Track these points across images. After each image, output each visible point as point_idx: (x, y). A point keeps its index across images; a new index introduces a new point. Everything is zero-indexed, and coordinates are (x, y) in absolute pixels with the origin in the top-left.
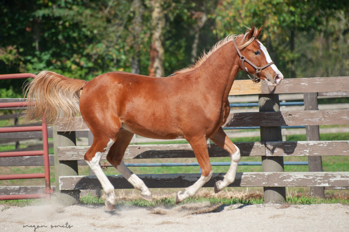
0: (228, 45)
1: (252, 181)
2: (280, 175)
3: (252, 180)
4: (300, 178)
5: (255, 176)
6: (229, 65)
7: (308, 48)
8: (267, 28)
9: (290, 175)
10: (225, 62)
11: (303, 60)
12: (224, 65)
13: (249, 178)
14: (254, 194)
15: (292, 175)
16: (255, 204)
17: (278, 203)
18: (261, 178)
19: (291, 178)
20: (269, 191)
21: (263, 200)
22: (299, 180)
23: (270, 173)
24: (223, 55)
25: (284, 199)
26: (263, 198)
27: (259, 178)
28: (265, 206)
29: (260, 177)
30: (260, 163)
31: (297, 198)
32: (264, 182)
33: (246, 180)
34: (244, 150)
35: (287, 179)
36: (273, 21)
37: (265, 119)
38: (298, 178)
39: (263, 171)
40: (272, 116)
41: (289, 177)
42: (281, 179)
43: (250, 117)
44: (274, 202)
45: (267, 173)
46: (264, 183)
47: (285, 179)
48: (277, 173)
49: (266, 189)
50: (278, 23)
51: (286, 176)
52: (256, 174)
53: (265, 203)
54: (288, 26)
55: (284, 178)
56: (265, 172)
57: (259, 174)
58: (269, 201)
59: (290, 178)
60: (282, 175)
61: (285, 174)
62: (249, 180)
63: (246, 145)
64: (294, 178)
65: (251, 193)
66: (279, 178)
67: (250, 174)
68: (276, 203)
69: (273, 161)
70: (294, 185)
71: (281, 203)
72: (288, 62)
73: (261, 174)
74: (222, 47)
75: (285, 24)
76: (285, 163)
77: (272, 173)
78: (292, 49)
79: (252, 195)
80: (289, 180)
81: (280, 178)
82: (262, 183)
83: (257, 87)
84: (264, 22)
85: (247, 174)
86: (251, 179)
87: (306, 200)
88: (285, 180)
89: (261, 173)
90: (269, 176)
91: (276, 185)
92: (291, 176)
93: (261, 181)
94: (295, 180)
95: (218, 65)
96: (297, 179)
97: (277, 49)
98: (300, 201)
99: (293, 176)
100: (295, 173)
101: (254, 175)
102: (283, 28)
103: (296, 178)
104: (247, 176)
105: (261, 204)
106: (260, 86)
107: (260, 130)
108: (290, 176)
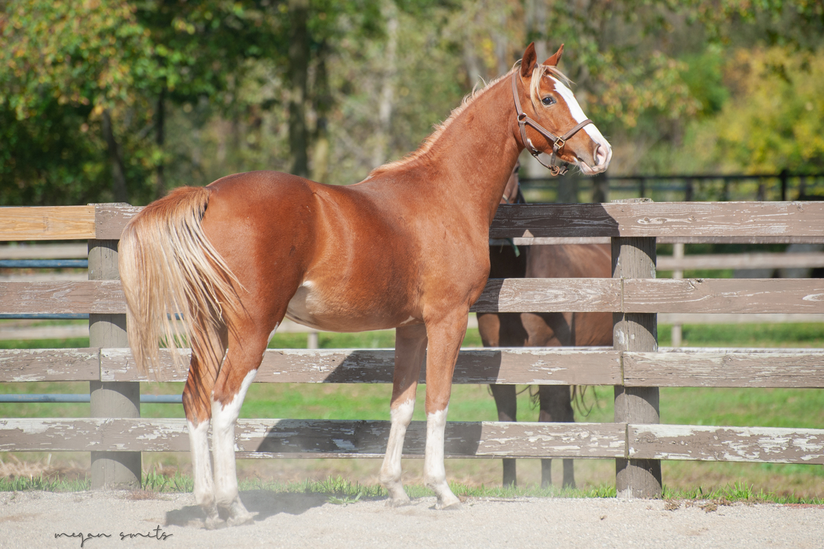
0: (486, 96)
1: (66, 438)
2: (130, 424)
3: (66, 435)
4: (174, 433)
5: (74, 426)
6: (497, 143)
7: (195, 141)
8: (105, 91)
9: (153, 424)
10: (487, 138)
11: (184, 167)
12: (486, 145)
13: (59, 430)
14: (64, 469)
15: (158, 424)
16: (70, 492)
17: (122, 489)
18: (87, 432)
19: (155, 432)
20: (103, 461)
21: (89, 482)
22: (173, 436)
23: (110, 420)
24: (480, 122)
25: (136, 479)
26: (89, 477)
27: (82, 432)
28: (92, 496)
29: (83, 430)
30: (86, 396)
31: (164, 477)
32: (92, 441)
33: (53, 436)
34: (50, 367)
35: (145, 435)
36: (118, 76)
37: (102, 297)
38: (171, 431)
39: (92, 416)
40: (118, 290)
41: (151, 429)
42: (132, 433)
43: (68, 291)
44: (113, 485)
45: (100, 421)
46: (93, 443)
47: (143, 434)
48: (125, 420)
49: (96, 455)
50: (130, 80)
51: (143, 426)
52: (75, 422)
53: (92, 489)
54: (151, 88)
55: (140, 431)
56: (97, 417)
57: (82, 422)
58: (102, 485)
59: (152, 433)
60: (134, 425)
61: (142, 422)
62: (59, 435)
63: (56, 356)
64: (161, 431)
65: (57, 466)
66: (128, 432)
67: (62, 423)
68: (119, 488)
69: (115, 393)
70: (160, 447)
71: (130, 489)
72: (149, 172)
73: (87, 422)
74: (474, 104)
75: (143, 85)
76: (142, 397)
77: (112, 420)
78: (160, 141)
79: (60, 470)
80: (152, 437)
81: (130, 431)
82: (89, 443)
83: (86, 224)
84: (96, 77)
85: (55, 423)
86: (62, 434)
87: (185, 482)
88: (141, 437)
89: (86, 420)
90: (104, 426)
91: (121, 447)
92: (155, 428)
93: (87, 438)
94: (165, 436)
95: (474, 146)
96: (169, 435)
97: (125, 139)
98: (171, 483)
99: (160, 428)
100: (165, 420)
101: (70, 423)
102: (139, 91)
103: (166, 431)
104: (53, 426)
105: (84, 492)
106: (93, 221)
107: (88, 321)
108: (153, 427)
